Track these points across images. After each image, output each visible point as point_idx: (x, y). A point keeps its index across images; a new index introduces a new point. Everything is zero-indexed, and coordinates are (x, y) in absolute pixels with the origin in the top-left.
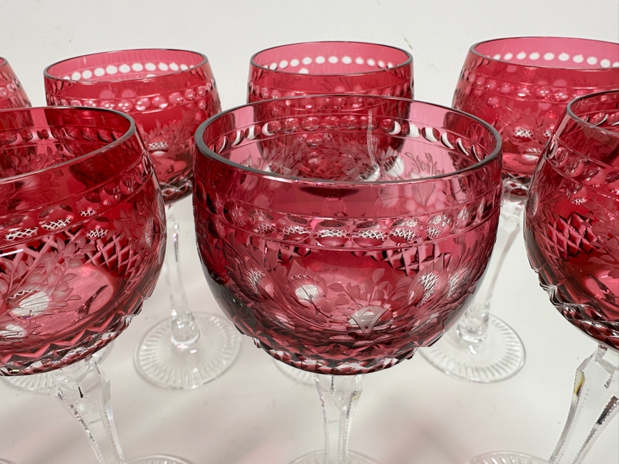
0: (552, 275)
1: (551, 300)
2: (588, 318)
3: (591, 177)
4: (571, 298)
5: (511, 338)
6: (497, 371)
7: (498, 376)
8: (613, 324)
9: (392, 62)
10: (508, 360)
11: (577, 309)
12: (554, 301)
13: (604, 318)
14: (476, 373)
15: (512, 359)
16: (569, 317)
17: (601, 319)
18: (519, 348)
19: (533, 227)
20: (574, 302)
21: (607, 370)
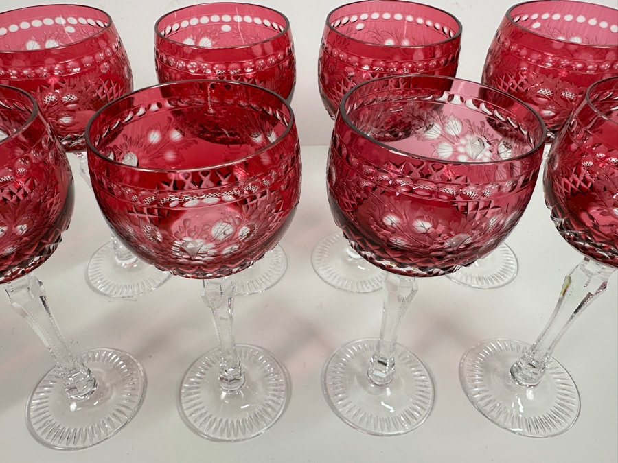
0: (561, 211)
1: (557, 228)
2: (582, 241)
3: (596, 147)
4: (572, 227)
5: (507, 254)
6: (496, 280)
7: (496, 284)
8: (598, 244)
9: (440, 23)
10: (504, 271)
11: (576, 235)
12: (560, 228)
13: (593, 240)
14: (480, 282)
15: (508, 270)
16: (569, 240)
17: (590, 241)
18: (513, 262)
19: (553, 179)
20: (574, 230)
21: (587, 275)
